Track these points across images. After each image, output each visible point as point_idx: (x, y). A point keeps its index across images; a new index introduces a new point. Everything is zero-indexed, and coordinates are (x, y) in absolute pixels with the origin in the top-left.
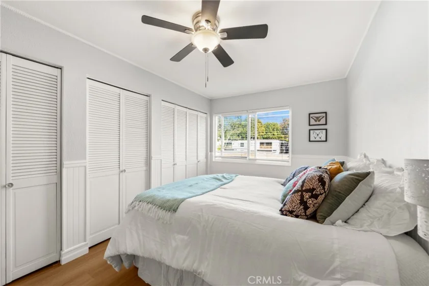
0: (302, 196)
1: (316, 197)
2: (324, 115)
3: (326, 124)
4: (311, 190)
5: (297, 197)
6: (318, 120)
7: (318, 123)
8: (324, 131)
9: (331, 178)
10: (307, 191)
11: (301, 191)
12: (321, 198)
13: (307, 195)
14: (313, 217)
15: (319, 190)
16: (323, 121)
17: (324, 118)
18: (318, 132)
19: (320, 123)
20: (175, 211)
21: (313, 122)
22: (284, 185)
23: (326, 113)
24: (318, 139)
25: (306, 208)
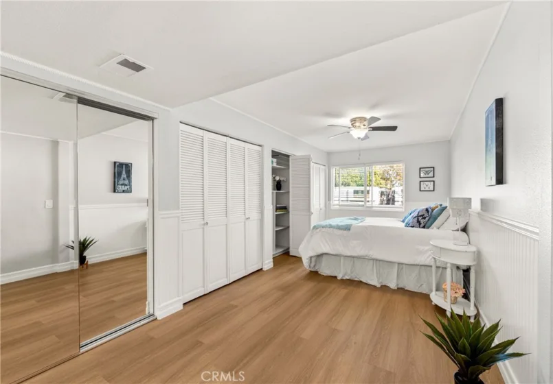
0: (418, 219)
1: (425, 218)
2: (432, 169)
3: (434, 177)
4: (422, 215)
5: (416, 219)
6: (428, 173)
7: (427, 176)
8: (432, 183)
9: (433, 210)
10: (420, 216)
11: (418, 216)
12: (427, 219)
13: (420, 218)
14: (424, 227)
15: (426, 215)
16: (431, 174)
17: (432, 172)
18: (427, 183)
19: (429, 176)
20: (349, 230)
21: (422, 175)
22: (403, 221)
23: (434, 168)
24: (427, 189)
25: (420, 224)
